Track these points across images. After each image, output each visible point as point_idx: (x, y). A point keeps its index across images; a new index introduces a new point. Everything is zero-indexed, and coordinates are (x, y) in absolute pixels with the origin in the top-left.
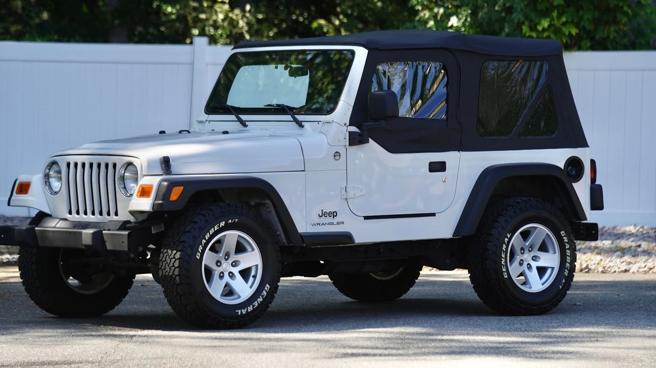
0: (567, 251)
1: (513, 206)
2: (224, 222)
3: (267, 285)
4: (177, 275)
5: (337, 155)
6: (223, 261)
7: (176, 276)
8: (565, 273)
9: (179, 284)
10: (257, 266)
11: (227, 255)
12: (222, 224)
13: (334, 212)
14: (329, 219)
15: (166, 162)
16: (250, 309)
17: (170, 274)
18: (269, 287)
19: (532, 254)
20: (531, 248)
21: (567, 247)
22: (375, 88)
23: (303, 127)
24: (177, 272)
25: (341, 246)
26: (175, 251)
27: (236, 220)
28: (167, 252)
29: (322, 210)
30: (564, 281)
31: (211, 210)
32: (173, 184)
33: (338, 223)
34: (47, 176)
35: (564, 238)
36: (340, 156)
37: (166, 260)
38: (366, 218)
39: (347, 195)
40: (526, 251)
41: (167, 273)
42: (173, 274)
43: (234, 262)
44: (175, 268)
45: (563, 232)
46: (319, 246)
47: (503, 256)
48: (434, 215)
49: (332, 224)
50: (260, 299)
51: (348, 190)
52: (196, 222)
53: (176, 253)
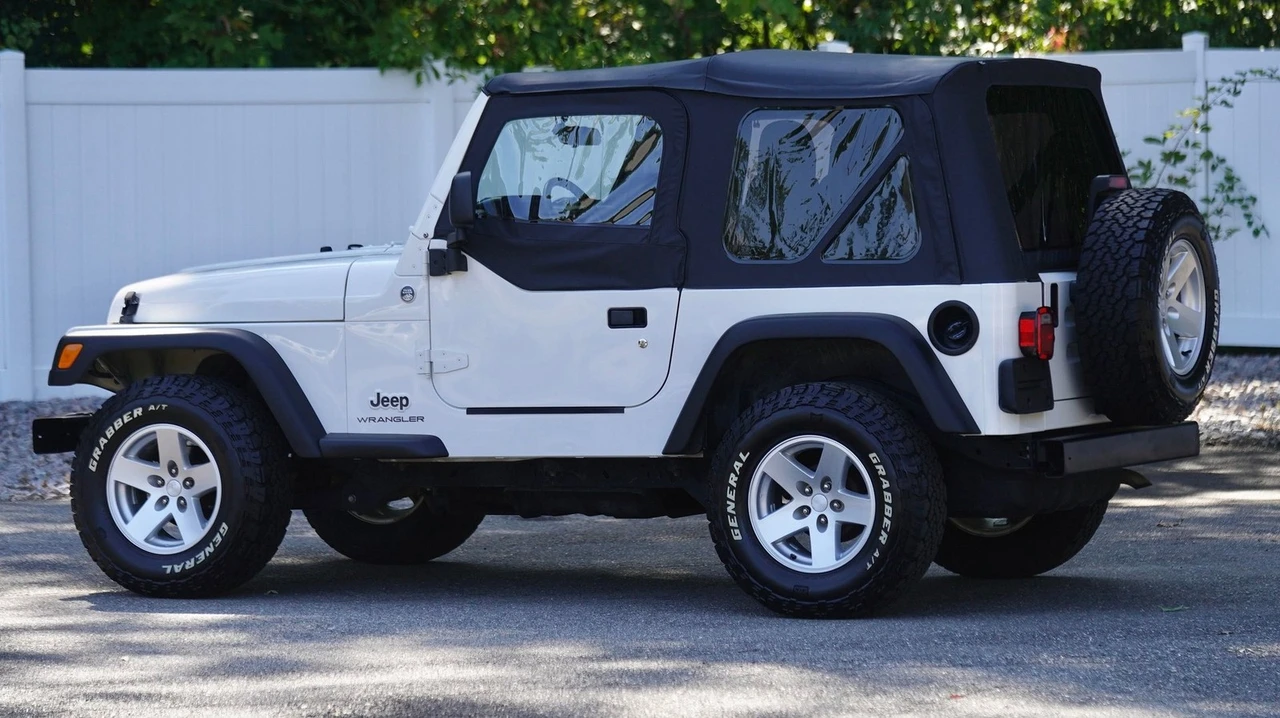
0: (885, 493)
2: (140, 409)
3: (225, 527)
5: (407, 292)
6: (166, 477)
8: (881, 538)
11: (173, 468)
12: (138, 412)
13: (402, 398)
14: (392, 411)
15: (127, 302)
16: (189, 564)
19: (830, 496)
20: (827, 484)
21: (885, 486)
27: (164, 406)
29: (378, 394)
30: (877, 554)
33: (411, 419)
35: (877, 467)
36: (413, 294)
38: (471, 411)
39: (428, 367)
40: (816, 490)
45: (874, 455)
46: (394, 460)
47: (730, 497)
48: (620, 410)
49: (400, 420)
50: (210, 549)
51: (432, 358)
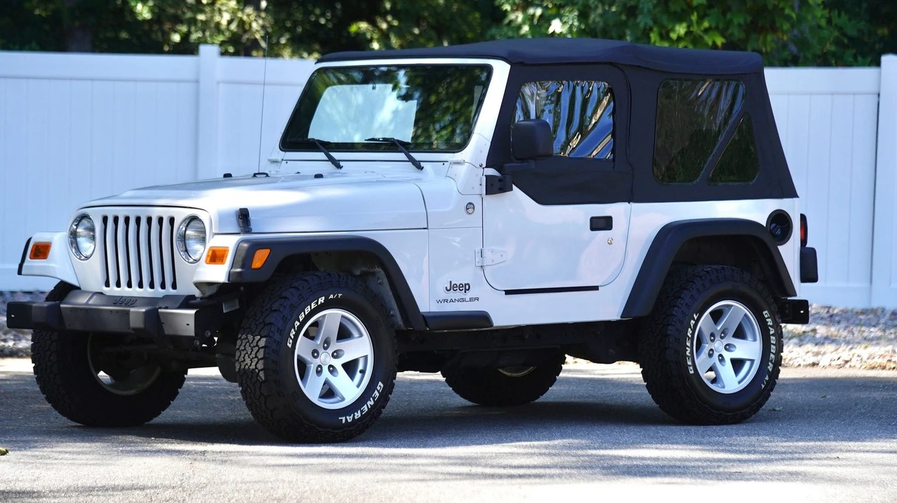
0: (772, 337)
1: (701, 277)
2: (323, 298)
3: (380, 384)
4: (261, 370)
5: (470, 206)
6: (321, 351)
7: (259, 371)
8: (769, 367)
9: (264, 382)
10: (366, 357)
11: (327, 343)
12: (322, 300)
13: (465, 285)
14: (459, 295)
15: (244, 216)
16: (358, 415)
17: (251, 368)
18: (382, 386)
19: (725, 342)
20: (724, 333)
21: (771, 333)
22: (519, 116)
23: (422, 168)
24: (260, 366)
25: (474, 330)
26: (259, 337)
27: (340, 295)
28: (247, 338)
29: (451, 282)
30: (767, 378)
31: (306, 281)
32: (256, 246)
33: (471, 300)
34: (74, 235)
35: (767, 320)
36: (474, 208)
37: (245, 349)
38: (508, 292)
39: (483, 261)
40: (718, 338)
41: (247, 367)
42: (256, 368)
43: (335, 352)
44: (259, 360)
45: (766, 312)
46: (446, 331)
47: (688, 344)
48: (596, 288)
49: (463, 300)
50: (371, 403)
51: (484, 255)
52: (285, 298)
53: (259, 340)
